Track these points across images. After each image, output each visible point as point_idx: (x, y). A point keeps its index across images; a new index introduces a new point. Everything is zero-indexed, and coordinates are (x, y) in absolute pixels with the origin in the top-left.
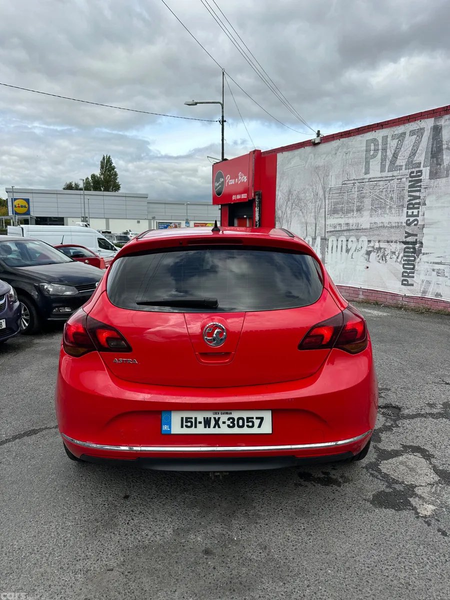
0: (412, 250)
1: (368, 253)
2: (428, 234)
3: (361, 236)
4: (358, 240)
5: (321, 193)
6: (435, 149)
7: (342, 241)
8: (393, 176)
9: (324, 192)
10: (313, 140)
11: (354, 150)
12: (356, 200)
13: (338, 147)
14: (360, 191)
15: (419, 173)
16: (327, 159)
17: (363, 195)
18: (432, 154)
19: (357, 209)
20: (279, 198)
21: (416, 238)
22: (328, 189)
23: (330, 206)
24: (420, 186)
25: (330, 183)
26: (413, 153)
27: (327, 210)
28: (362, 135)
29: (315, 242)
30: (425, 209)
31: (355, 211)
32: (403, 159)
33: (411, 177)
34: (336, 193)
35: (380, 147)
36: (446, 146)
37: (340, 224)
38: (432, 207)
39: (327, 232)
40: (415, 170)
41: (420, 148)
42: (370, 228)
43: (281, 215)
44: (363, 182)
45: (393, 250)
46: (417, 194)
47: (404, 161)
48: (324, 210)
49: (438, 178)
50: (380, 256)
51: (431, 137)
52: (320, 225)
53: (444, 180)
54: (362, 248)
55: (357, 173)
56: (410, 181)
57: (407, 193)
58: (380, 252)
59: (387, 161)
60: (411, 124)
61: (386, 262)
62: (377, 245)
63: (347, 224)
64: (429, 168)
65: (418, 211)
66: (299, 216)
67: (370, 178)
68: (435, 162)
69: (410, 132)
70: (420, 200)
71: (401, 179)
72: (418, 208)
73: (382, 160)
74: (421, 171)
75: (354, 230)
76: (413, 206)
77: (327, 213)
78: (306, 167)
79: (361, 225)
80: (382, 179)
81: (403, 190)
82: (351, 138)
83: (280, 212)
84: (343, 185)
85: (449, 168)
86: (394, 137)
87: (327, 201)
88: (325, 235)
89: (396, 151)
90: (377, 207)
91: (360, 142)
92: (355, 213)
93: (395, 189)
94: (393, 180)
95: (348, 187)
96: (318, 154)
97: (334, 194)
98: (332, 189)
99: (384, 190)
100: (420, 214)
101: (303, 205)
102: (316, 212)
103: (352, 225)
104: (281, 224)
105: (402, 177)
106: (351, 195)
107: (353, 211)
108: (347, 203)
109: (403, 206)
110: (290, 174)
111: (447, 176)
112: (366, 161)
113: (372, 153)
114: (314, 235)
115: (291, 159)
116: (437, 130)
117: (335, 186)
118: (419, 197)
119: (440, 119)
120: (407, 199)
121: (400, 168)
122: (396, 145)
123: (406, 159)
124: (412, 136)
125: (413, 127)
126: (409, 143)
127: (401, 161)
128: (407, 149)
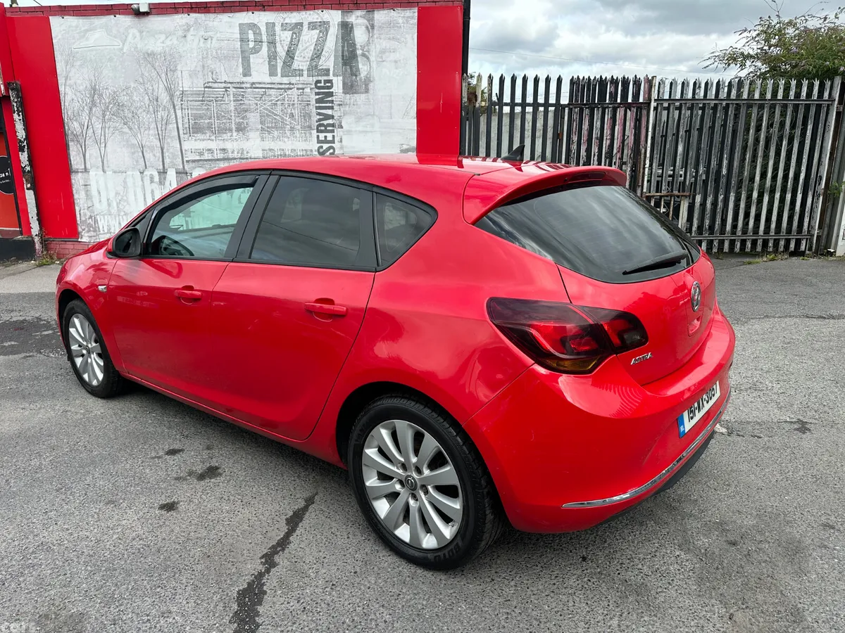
5: (164, 98)
6: (346, 53)
8: (290, 84)
9: (172, 96)
10: (136, 6)
11: (218, 35)
12: (233, 115)
13: (189, 27)
14: (238, 101)
15: (328, 83)
16: (168, 42)
17: (243, 106)
18: (343, 59)
19: (236, 128)
20: (68, 98)
22: (178, 93)
23: (186, 121)
24: (332, 102)
25: (180, 82)
26: (317, 55)
27: (180, 126)
28: (231, 15)
29: (165, 178)
30: (341, 133)
31: (234, 131)
32: (302, 61)
33: (317, 87)
34: (196, 101)
35: (264, 38)
36: (361, 51)
37: (209, 150)
38: (351, 131)
39: (188, 161)
40: (323, 78)
41: (325, 49)
43: (78, 130)
44: (243, 88)
46: (329, 112)
47: (305, 64)
48: (175, 126)
49: (355, 93)
51: (340, 37)
52: (171, 150)
53: (363, 96)
55: (230, 72)
56: (317, 94)
57: (314, 110)
59: (278, 61)
60: (308, 12)
63: (224, 150)
64: (341, 78)
65: (334, 136)
66: (122, 133)
67: (254, 83)
68: (349, 70)
69: (310, 23)
70: (334, 121)
71: (303, 89)
72: (333, 131)
73: (269, 57)
74: (330, 81)
75: (236, 159)
76: (326, 129)
77: (181, 132)
78: (125, 50)
79: (247, 153)
80: (273, 86)
81: (308, 105)
82: (211, 16)
83: (76, 125)
84: (206, 89)
85: (368, 81)
86: (284, 27)
87: (179, 113)
88: (184, 167)
89: (290, 48)
90: (270, 126)
91: (228, 25)
92: (235, 134)
93: (296, 102)
94: (291, 89)
95: (215, 93)
96: (148, 32)
97: (191, 101)
98: (186, 93)
99: (278, 103)
100: (336, 139)
101: (130, 115)
102: (159, 129)
103: (233, 153)
104: (83, 147)
105: (304, 86)
106: (224, 106)
107: (231, 130)
108: (217, 117)
109: (310, 127)
110: (88, 58)
111: (367, 91)
112: (244, 55)
113: (251, 45)
114: (161, 167)
115: (87, 31)
116: (346, 28)
117: (191, 89)
118: (332, 117)
119: (349, 15)
120: (315, 118)
121: (300, 73)
122: (289, 39)
123: (307, 61)
124: (312, 29)
125: (313, 19)
126: (309, 38)
127: (301, 63)
128: (307, 48)
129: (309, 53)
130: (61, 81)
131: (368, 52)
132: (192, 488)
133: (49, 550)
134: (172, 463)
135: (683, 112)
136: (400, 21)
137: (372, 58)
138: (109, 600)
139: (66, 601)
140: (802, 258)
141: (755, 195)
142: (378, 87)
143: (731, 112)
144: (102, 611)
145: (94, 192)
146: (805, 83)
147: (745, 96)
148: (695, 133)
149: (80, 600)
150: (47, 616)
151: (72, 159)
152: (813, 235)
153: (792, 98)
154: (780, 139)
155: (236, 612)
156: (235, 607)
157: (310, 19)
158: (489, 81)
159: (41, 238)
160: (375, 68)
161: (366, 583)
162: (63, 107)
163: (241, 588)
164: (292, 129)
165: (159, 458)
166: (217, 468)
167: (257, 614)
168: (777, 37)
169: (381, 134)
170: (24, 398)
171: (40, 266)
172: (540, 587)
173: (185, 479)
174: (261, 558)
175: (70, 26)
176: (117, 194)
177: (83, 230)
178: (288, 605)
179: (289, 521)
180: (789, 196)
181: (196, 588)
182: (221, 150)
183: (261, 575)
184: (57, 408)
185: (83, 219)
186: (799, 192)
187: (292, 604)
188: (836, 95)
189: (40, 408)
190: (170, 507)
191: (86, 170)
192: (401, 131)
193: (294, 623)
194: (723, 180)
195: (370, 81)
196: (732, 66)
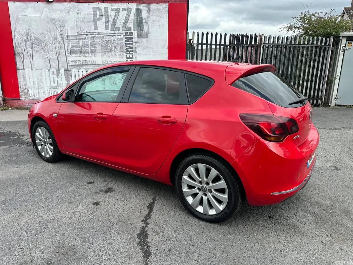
1: (104, 80)
5: (59, 38)
6: (138, 21)
7: (82, 72)
8: (114, 33)
9: (63, 38)
11: (84, 12)
12: (89, 46)
13: (71, 8)
14: (92, 40)
16: (61, 14)
17: (94, 43)
18: (137, 24)
19: (91, 51)
20: (16, 37)
22: (66, 36)
23: (69, 48)
24: (132, 41)
25: (67, 32)
26: (126, 22)
27: (66, 50)
28: (89, 4)
29: (59, 73)
30: (136, 54)
31: (90, 53)
33: (126, 35)
34: (73, 40)
35: (104, 14)
36: (145, 21)
37: (79, 61)
38: (140, 54)
39: (69, 65)
40: (128, 32)
41: (130, 19)
42: (103, 64)
43: (20, 51)
44: (94, 35)
45: (120, 77)
46: (131, 46)
47: (121, 25)
48: (64, 50)
49: (142, 38)
50: (112, 81)
51: (136, 14)
52: (62, 61)
53: (145, 39)
55: (89, 28)
56: (126, 38)
57: (125, 45)
58: (112, 79)
59: (110, 24)
60: (123, 4)
61: (116, 85)
64: (136, 31)
65: (133, 56)
66: (40, 53)
67: (99, 33)
68: (140, 28)
69: (123, 8)
70: (133, 50)
71: (120, 36)
72: (132, 54)
73: (106, 22)
74: (132, 33)
75: (90, 65)
76: (129, 52)
77: (67, 53)
78: (42, 17)
79: (96, 62)
80: (107, 34)
81: (122, 42)
82: (81, 4)
83: (19, 49)
84: (78, 35)
85: (147, 33)
86: (112, 9)
87: (66, 45)
88: (68, 68)
89: (115, 18)
90: (106, 51)
91: (88, 8)
92: (90, 54)
93: (117, 41)
94: (115, 36)
95: (82, 36)
96: (53, 10)
97: (71, 40)
98: (69, 36)
99: (109, 41)
101: (44, 45)
102: (57, 51)
103: (89, 62)
104: (23, 58)
105: (121, 35)
106: (86, 42)
107: (88, 53)
108: (83, 47)
109: (123, 52)
110: (25, 20)
111: (147, 37)
112: (94, 21)
113: (98, 16)
114: (58, 68)
115: (24, 9)
116: (139, 11)
117: (71, 35)
118: (132, 48)
119: (140, 5)
120: (125, 48)
121: (118, 29)
122: (114, 15)
124: (124, 11)
125: (125, 6)
126: (123, 15)
127: (119, 25)
128: (122, 19)
129: (123, 21)
130: (13, 30)
131: (148, 21)
132: (104, 197)
133: (50, 222)
134: (91, 187)
135: (274, 49)
136: (161, 9)
137: (149, 24)
138: (84, 240)
139: (65, 241)
140: (318, 107)
141: (301, 82)
142: (152, 36)
143: (292, 49)
144: (82, 244)
145: (27, 78)
146: (320, 38)
147: (297, 43)
148: (278, 58)
149: (71, 240)
150: (59, 247)
151: (17, 64)
152: (323, 98)
153: (315, 44)
154: (311, 60)
155: (139, 242)
156: (138, 240)
157: (123, 7)
158: (197, 34)
159: (3, 98)
160: (150, 28)
161: (188, 229)
162: (13, 41)
163: (137, 233)
164: (115, 52)
165: (85, 185)
166: (111, 188)
167: (148, 242)
168: (307, 20)
169: (153, 55)
170: (16, 163)
171: (3, 110)
172: (257, 228)
173: (99, 193)
174: (142, 221)
175: (17, 6)
176: (38, 79)
177: (22, 95)
178: (159, 239)
179: (148, 207)
180: (313, 83)
181: (119, 234)
182: (84, 61)
183: (144, 228)
184: (32, 167)
185: (22, 90)
186: (317, 81)
187: (160, 238)
188: (331, 43)
189: (25, 167)
190: (97, 204)
191: (24, 69)
192: (161, 54)
193: (164, 245)
194: (289, 76)
195: (148, 33)
196: (290, 31)
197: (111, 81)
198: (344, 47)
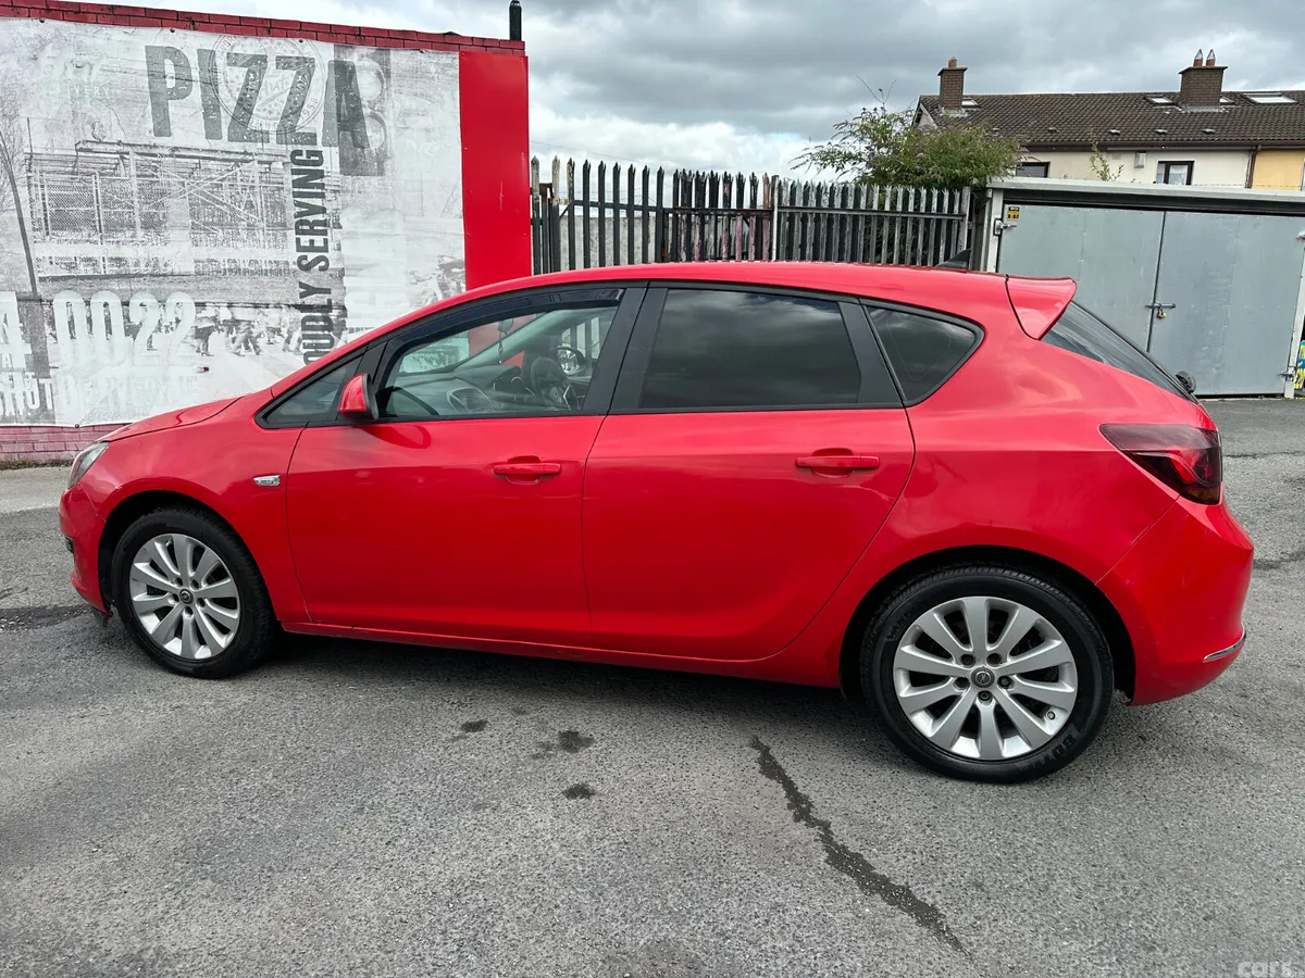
0: (322, 323)
1: (203, 334)
2: (354, 289)
3: (170, 293)
4: (162, 303)
6: (344, 111)
7: (106, 305)
8: (245, 153)
9: (8, 163)
11: (105, 61)
12: (136, 200)
13: (42, 41)
14: (146, 176)
15: (315, 156)
17: (156, 186)
18: (339, 120)
19: (142, 222)
21: (327, 296)
22: (21, 157)
23: (39, 205)
24: (322, 186)
25: (26, 139)
26: (294, 110)
27: (26, 215)
28: (130, 30)
30: (339, 237)
31: (138, 227)
32: (266, 118)
33: (294, 161)
35: (195, 75)
36: (369, 111)
37: (89, 259)
38: (356, 233)
39: (41, 279)
40: (305, 148)
42: (198, 273)
44: (155, 155)
45: (273, 325)
46: (317, 202)
47: (272, 122)
48: (15, 215)
49: (361, 174)
50: (237, 340)
51: (333, 83)
52: (6, 259)
53: (375, 180)
54: (178, 321)
55: (129, 126)
56: (294, 172)
57: (290, 199)
58: (238, 329)
59: (223, 114)
60: (276, 40)
61: (258, 354)
62: (225, 314)
63: (118, 260)
64: (337, 149)
65: (326, 241)
67: (176, 148)
68: (350, 138)
69: (278, 58)
70: (326, 217)
71: (270, 163)
72: (324, 233)
73: (206, 108)
74: (319, 153)
75: (143, 275)
76: (312, 228)
77: (28, 226)
79: (166, 265)
80: (213, 155)
81: (279, 189)
82: (90, 28)
84: (80, 154)
85: (382, 158)
86: (233, 60)
87: (23, 193)
88: (34, 289)
89: (245, 94)
90: (211, 220)
91: (124, 45)
92: (140, 233)
93: (257, 183)
94: (247, 161)
95: (98, 160)
97: (48, 173)
98: (39, 157)
99: (224, 183)
100: (331, 245)
103: (137, 264)
105: (272, 158)
106: (117, 185)
107: (132, 226)
108: (104, 203)
109: (284, 225)
111: (381, 172)
112: (156, 100)
113: (171, 84)
116: (344, 72)
117: (49, 152)
118: (323, 210)
119: (348, 51)
120: (292, 210)
121: (263, 137)
122: (242, 80)
123: (276, 119)
124: (284, 68)
125: (285, 51)
126: (277, 84)
127: (264, 122)
128: (275, 97)
129: (279, 107)
131: (382, 112)
132: (579, 764)
134: (494, 740)
135: (809, 224)
136: (433, 69)
137: (389, 123)
142: (399, 167)
143: (861, 226)
146: (935, 193)
147: (875, 206)
153: (924, 211)
155: (858, 883)
156: (848, 878)
157: (280, 52)
158: (568, 168)
160: (393, 136)
164: (251, 227)
165: (463, 737)
166: (574, 733)
167: (885, 878)
168: (881, 135)
169: (408, 240)
172: (1141, 773)
173: (548, 756)
174: (797, 821)
179: (767, 774)
182: (111, 259)
183: (827, 839)
188: (966, 210)
190: (582, 792)
192: (439, 236)
195: (386, 157)
196: (829, 167)
197: (234, 340)
198: (998, 222)
